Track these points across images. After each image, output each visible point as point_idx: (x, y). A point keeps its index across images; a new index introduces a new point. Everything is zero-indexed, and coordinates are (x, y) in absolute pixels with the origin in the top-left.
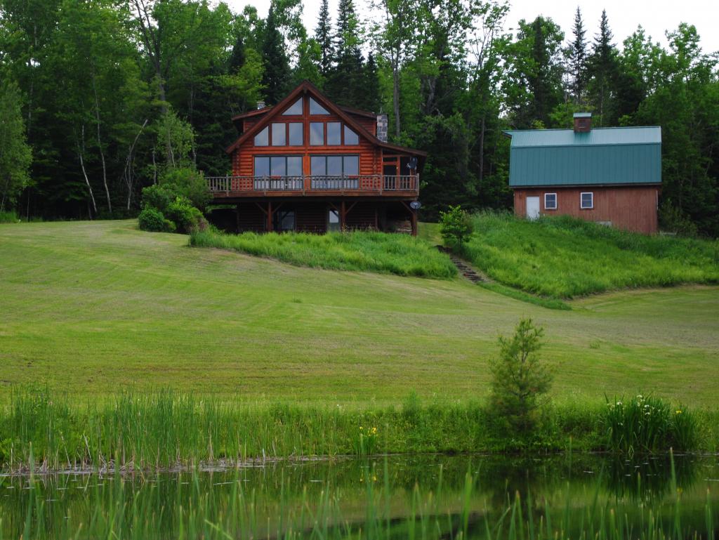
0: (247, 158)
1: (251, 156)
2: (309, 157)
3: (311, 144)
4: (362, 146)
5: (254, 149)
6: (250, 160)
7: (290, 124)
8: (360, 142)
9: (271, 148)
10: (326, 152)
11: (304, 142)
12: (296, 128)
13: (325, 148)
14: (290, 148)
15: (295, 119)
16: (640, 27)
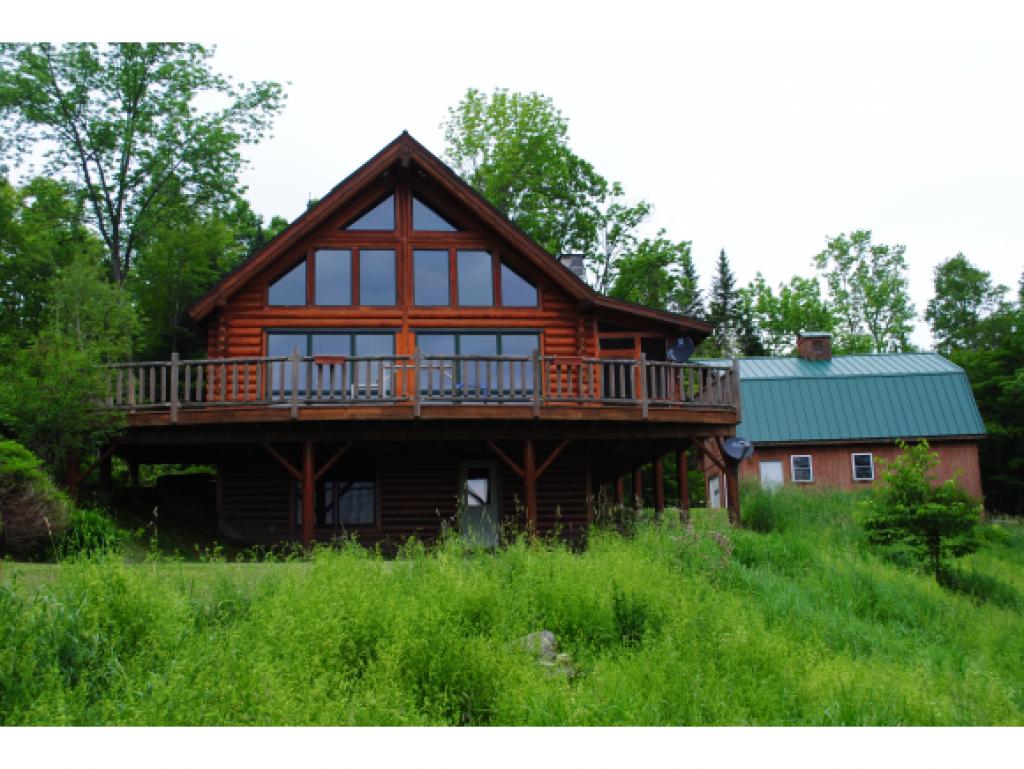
0: (250, 336)
1: (258, 331)
2: (412, 337)
3: (418, 302)
4: (545, 309)
5: (267, 311)
6: (256, 340)
7: (363, 253)
8: (542, 300)
9: (311, 312)
10: (457, 322)
11: (399, 296)
12: (379, 263)
13: (454, 313)
14: (363, 311)
15: (378, 240)
16: (759, 274)
